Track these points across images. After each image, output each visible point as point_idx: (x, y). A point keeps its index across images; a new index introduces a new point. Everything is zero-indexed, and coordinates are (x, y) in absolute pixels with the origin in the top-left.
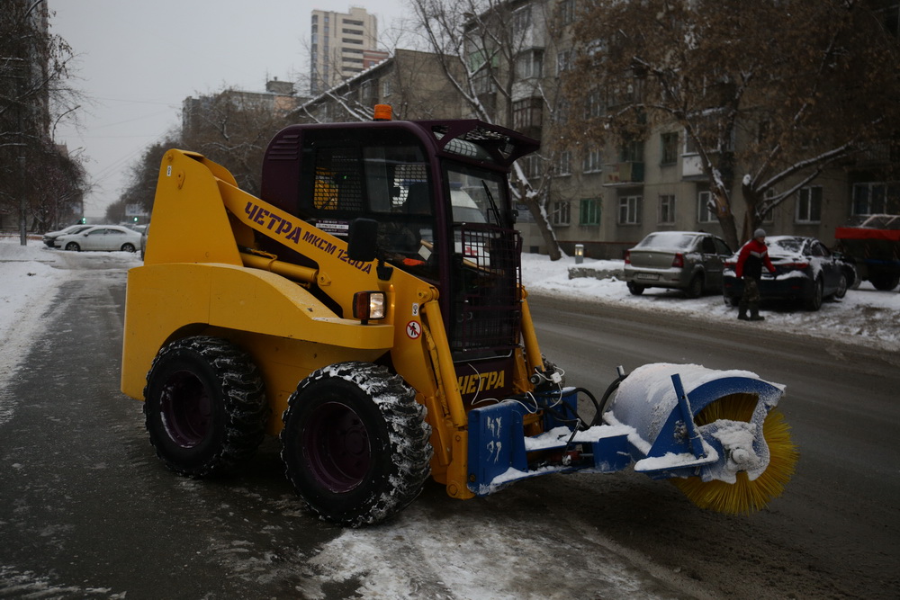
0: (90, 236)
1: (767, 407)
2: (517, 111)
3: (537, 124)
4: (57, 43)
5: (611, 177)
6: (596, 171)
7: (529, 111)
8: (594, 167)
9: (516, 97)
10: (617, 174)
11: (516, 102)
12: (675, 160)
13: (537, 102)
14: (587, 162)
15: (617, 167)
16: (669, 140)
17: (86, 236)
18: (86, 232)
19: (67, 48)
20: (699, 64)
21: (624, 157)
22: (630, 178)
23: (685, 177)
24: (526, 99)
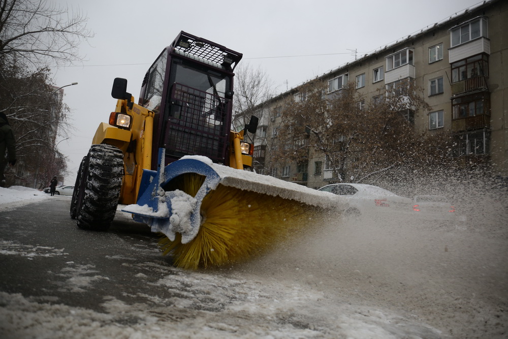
0: (65, 189)
1: (208, 189)
2: (255, 151)
3: (263, 156)
4: (64, 106)
5: (293, 179)
6: (287, 176)
7: (260, 151)
8: (286, 175)
9: (255, 145)
10: (296, 177)
11: (255, 147)
12: (321, 173)
13: (263, 147)
14: (283, 172)
15: (296, 175)
16: (318, 164)
17: (63, 189)
18: (63, 187)
19: (68, 108)
20: (334, 130)
21: (299, 171)
22: (301, 179)
23: (324, 179)
24: (259, 146)
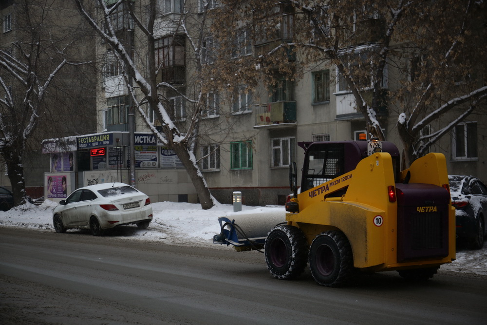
2: (158, 49)
5: (262, 118)
6: (247, 111)
7: (171, 49)
8: (243, 108)
9: (158, 33)
10: (269, 115)
12: (328, 99)
13: (179, 40)
14: (236, 103)
15: (268, 108)
16: (321, 77)
21: (275, 97)
22: (282, 118)
23: (338, 116)
24: (167, 36)
